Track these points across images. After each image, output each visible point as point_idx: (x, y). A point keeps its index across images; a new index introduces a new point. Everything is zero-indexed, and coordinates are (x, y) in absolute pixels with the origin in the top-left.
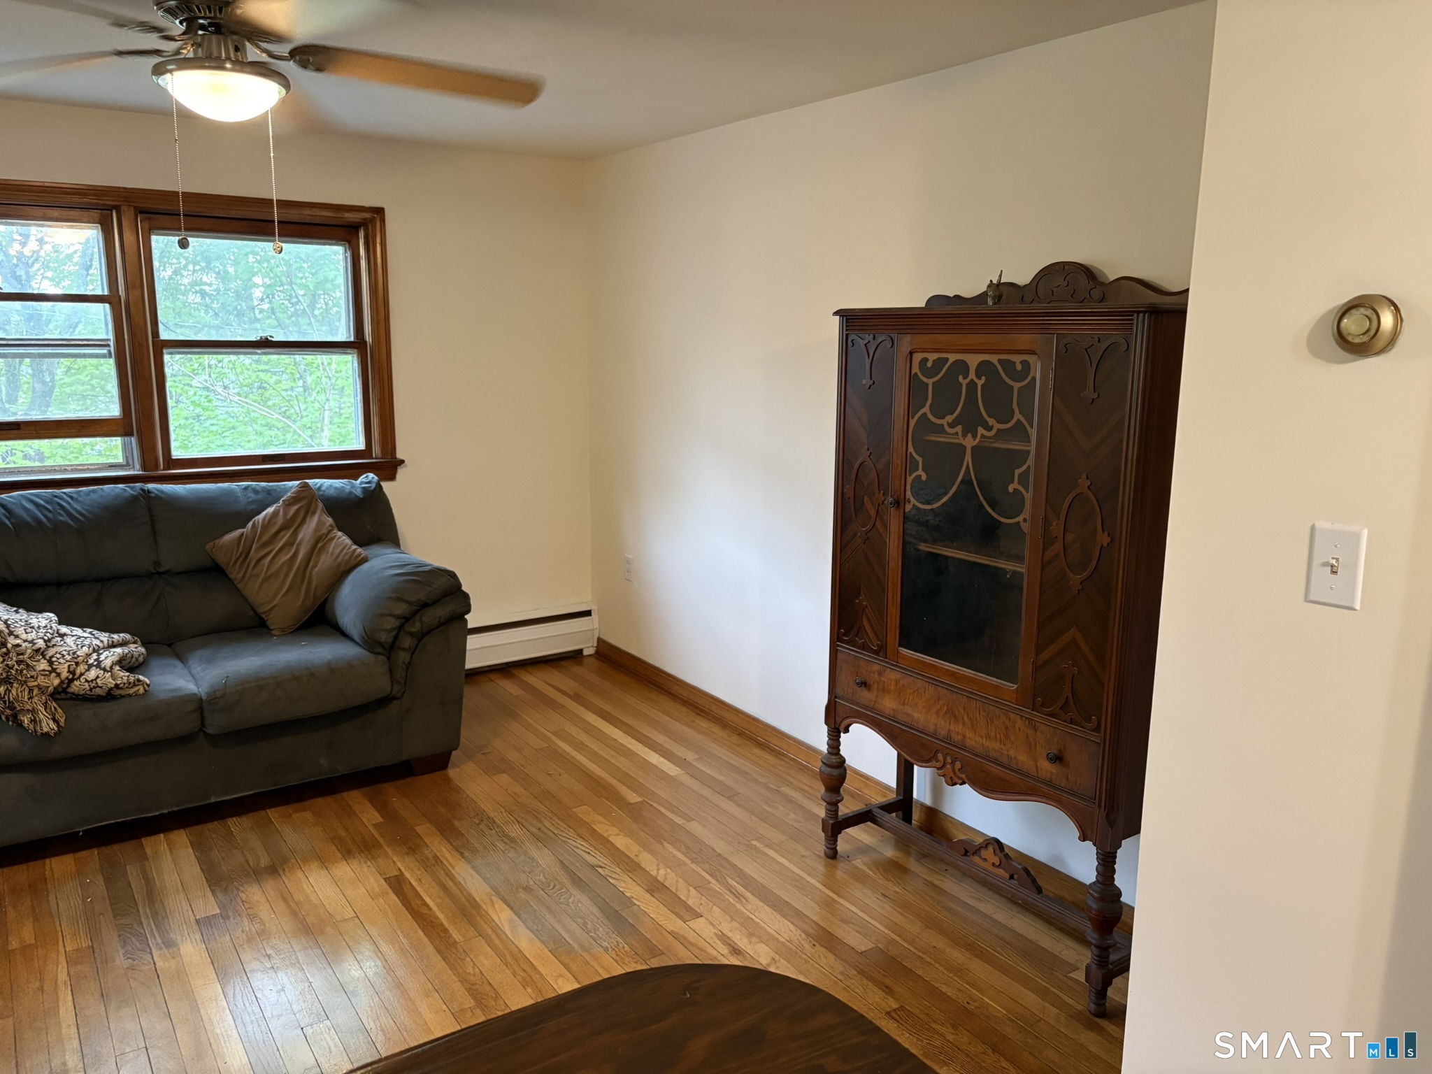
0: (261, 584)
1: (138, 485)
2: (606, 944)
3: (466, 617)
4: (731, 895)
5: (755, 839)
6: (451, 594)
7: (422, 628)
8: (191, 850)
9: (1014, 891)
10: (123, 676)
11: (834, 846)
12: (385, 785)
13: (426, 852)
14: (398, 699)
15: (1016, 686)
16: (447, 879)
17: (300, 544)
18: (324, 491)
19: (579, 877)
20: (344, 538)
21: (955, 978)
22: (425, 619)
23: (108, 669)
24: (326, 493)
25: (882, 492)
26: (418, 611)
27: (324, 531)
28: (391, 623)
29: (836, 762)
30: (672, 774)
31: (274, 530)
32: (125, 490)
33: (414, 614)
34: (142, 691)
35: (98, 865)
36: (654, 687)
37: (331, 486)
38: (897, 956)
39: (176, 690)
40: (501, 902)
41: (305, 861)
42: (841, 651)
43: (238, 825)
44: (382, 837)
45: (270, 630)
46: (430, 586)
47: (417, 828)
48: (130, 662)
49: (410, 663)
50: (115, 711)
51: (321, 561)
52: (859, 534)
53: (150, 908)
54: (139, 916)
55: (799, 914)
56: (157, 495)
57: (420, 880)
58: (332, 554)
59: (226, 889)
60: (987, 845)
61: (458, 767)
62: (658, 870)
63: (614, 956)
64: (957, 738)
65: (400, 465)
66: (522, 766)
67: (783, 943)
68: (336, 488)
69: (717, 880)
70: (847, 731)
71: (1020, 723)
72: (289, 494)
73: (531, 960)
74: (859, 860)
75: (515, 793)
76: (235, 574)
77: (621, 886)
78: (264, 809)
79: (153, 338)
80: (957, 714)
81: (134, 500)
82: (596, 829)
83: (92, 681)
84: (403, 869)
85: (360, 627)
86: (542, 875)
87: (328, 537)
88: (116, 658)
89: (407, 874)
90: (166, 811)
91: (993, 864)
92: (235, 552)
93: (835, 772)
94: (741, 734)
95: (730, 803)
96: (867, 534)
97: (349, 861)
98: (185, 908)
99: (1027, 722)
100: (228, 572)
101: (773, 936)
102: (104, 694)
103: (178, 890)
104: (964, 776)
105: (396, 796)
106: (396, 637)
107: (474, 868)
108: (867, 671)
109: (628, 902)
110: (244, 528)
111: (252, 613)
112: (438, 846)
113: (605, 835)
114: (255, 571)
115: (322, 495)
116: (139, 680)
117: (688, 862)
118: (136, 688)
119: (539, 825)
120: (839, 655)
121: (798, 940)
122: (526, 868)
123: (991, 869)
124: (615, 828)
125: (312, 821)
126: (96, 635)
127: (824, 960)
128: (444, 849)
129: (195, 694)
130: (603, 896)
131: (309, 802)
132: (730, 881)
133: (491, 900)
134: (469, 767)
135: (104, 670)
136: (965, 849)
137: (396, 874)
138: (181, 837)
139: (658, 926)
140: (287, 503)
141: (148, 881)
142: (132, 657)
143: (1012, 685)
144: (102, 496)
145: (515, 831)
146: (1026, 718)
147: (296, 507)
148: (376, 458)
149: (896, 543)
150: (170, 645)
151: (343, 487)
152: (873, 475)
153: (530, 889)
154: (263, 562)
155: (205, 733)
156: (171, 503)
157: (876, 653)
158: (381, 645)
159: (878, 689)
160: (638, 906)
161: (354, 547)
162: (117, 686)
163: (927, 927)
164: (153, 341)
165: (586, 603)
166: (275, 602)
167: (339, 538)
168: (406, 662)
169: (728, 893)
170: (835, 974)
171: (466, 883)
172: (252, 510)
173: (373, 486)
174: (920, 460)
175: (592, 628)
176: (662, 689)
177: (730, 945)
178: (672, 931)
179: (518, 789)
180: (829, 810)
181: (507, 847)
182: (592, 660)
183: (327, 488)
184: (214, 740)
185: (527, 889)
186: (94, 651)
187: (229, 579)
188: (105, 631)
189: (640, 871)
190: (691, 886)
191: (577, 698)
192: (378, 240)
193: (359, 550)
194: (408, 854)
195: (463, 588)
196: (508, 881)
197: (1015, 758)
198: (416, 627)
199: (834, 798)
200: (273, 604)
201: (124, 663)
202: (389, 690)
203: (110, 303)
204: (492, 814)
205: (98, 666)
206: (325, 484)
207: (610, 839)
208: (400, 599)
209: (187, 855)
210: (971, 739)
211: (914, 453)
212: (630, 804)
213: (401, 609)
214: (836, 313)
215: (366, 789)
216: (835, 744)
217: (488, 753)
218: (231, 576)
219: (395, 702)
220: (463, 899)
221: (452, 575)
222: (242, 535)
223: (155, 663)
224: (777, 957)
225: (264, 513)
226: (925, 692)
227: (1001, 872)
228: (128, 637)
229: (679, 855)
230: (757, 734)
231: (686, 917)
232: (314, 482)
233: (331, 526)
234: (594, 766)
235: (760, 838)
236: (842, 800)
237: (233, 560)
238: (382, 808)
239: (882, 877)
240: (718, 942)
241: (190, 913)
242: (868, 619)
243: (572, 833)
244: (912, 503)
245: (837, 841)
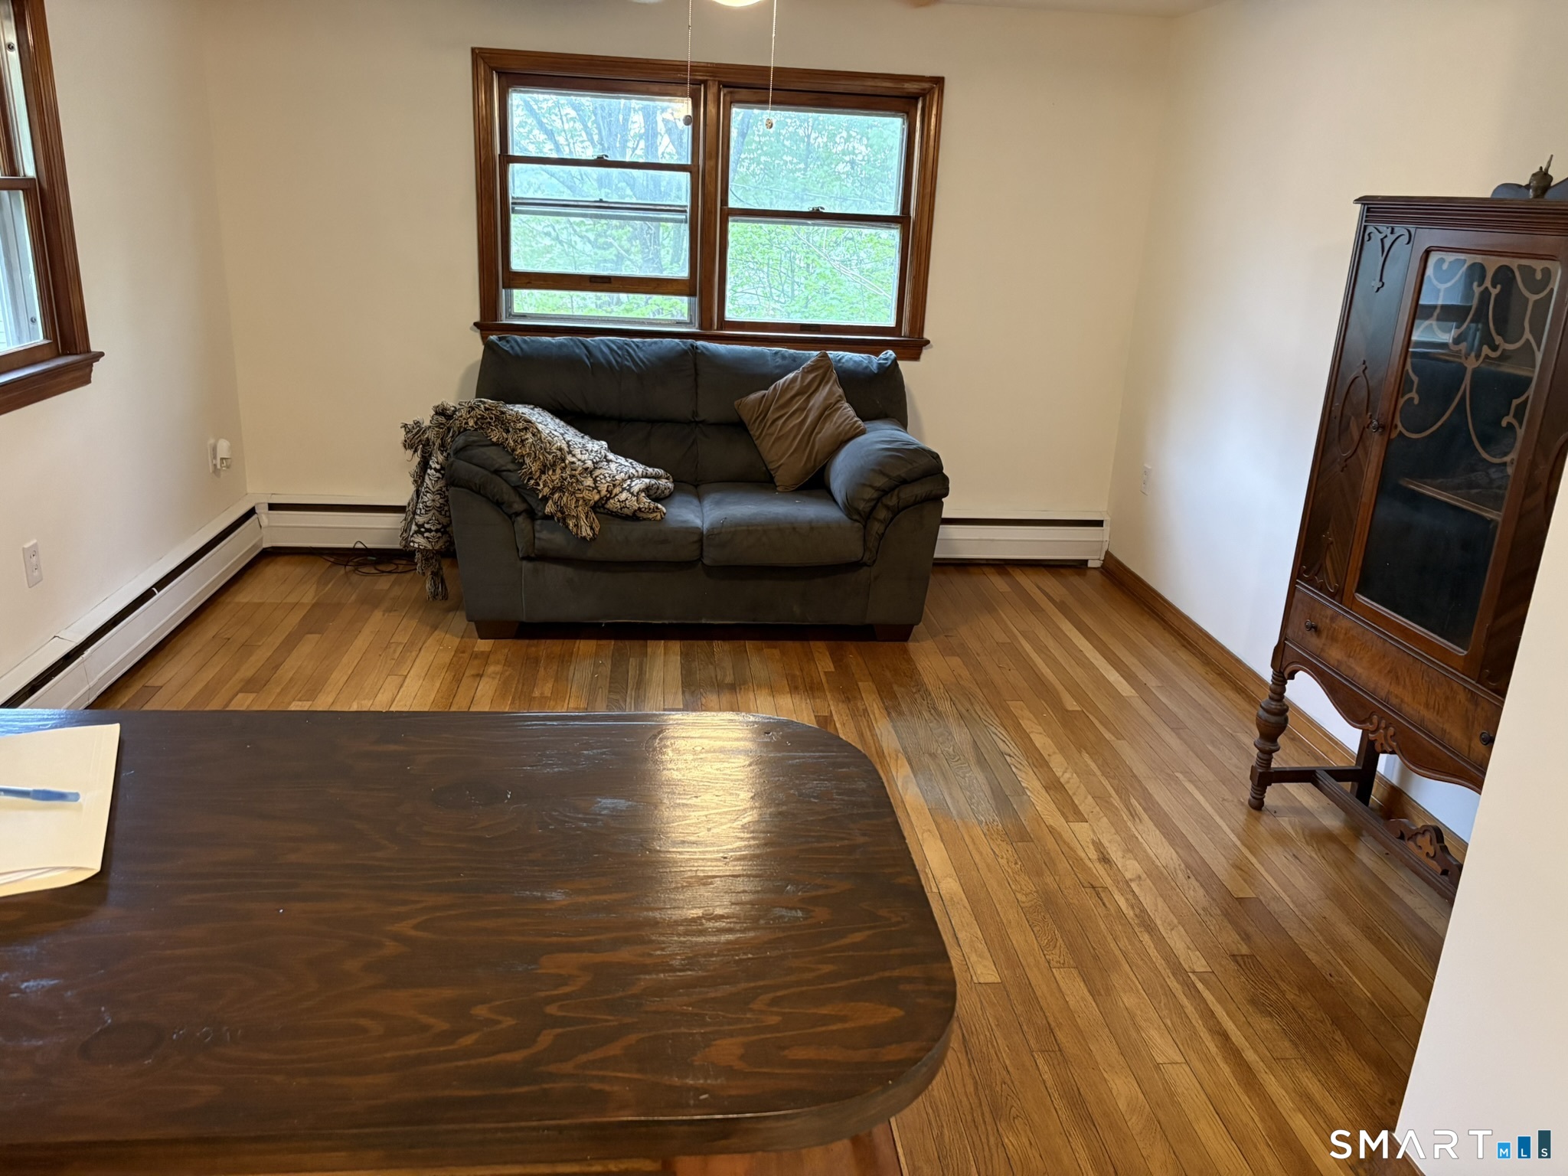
0: (774, 443)
1: (690, 341)
2: (983, 819)
3: (943, 500)
4: (1127, 813)
5: (1181, 773)
6: (932, 475)
7: (899, 502)
8: (679, 658)
9: (1443, 888)
10: (645, 501)
11: (1260, 797)
12: (848, 643)
13: (859, 704)
14: (869, 566)
15: (1466, 653)
16: (867, 730)
17: (810, 409)
18: (843, 363)
19: (985, 759)
20: (849, 409)
21: (1331, 951)
22: (902, 495)
23: (635, 494)
24: (844, 366)
25: (1369, 414)
26: (897, 486)
27: (833, 400)
28: (869, 494)
29: (1276, 709)
30: (1124, 694)
31: (793, 392)
32: (678, 344)
33: (892, 489)
34: (659, 517)
35: (611, 653)
36: (1148, 611)
37: (851, 359)
38: (1275, 912)
39: (685, 522)
40: (905, 760)
41: (759, 686)
42: (1299, 590)
43: (719, 647)
44: (828, 683)
45: (776, 486)
46: (911, 464)
47: (860, 684)
48: (656, 493)
49: (883, 534)
50: (637, 530)
51: (825, 428)
52: (1339, 460)
53: (635, 693)
54: (626, 696)
55: (1190, 847)
56: (702, 352)
57: (844, 724)
58: (836, 423)
59: (693, 692)
60: (1425, 831)
61: (918, 642)
62: (1065, 772)
63: (985, 831)
64: (1394, 701)
65: (925, 345)
66: (977, 654)
67: (1157, 867)
68: (855, 362)
69: (1120, 798)
70: (1291, 676)
71: (1462, 697)
72: (809, 362)
73: (909, 811)
74: (1286, 819)
75: (960, 675)
76: (755, 432)
77: (1021, 776)
78: (745, 639)
79: (721, 205)
80: (1400, 674)
81: (684, 353)
82: (1022, 724)
83: (622, 501)
84: (834, 712)
85: (843, 493)
86: (952, 748)
87: (836, 407)
88: (642, 486)
89: (835, 718)
90: (666, 622)
91: (1428, 854)
92: (756, 410)
93: (1273, 719)
94: (1221, 674)
95: (1173, 734)
96: (1346, 461)
97: (793, 696)
98: (659, 698)
99: (1469, 696)
100: (749, 428)
101: (1151, 858)
102: (631, 515)
103: (659, 684)
104: (1395, 744)
105: (854, 655)
106: (874, 508)
107: (894, 727)
108: (1320, 615)
109: (1021, 791)
110: (767, 390)
111: (764, 468)
112: (872, 703)
113: (1028, 731)
114: (770, 431)
115: (841, 367)
116: (657, 508)
117: (1099, 773)
118: (655, 514)
119: (970, 707)
120: (1296, 593)
121: (1175, 868)
122: (940, 739)
123: (1423, 857)
124: (1040, 728)
125: (777, 657)
126: (635, 466)
127: (1191, 892)
128: (875, 706)
129: (698, 528)
130: (999, 780)
131: (780, 643)
132: (1133, 801)
133: (897, 756)
134: (928, 645)
135: (632, 494)
136: (1401, 832)
137: (827, 714)
138: (676, 646)
139: (1040, 818)
140: (806, 370)
141: (641, 672)
142: (658, 488)
143: (1461, 650)
144: (660, 348)
145: (945, 706)
146: (1469, 690)
147: (813, 375)
148: (905, 337)
149: (1373, 475)
150: (696, 486)
151: (862, 361)
152: (1364, 393)
153: (936, 756)
154: (777, 423)
155: (703, 563)
156: (712, 359)
157: (1332, 596)
158: (859, 513)
159: (1327, 637)
160: (1029, 796)
161: (856, 419)
162: (639, 509)
163: (1328, 897)
164: (721, 209)
165: (1101, 512)
166: (782, 461)
167: (845, 409)
168: (880, 532)
169: (1125, 810)
170: (1197, 908)
171: (881, 736)
172: (777, 374)
173: (889, 362)
174: (1415, 379)
175: (1101, 539)
176: (1158, 615)
177: (1102, 853)
178: (1051, 826)
179: (965, 673)
180: (1260, 758)
181: (932, 718)
182: (1097, 574)
183: (847, 361)
184: (710, 571)
185: (933, 756)
186: (629, 478)
187: (750, 435)
188: (642, 464)
189: (1046, 769)
190: (1090, 794)
191: (1062, 607)
192: (934, 112)
193: (860, 422)
194: (843, 702)
195: (944, 471)
196: (919, 745)
197: (1449, 733)
198: (892, 501)
199: (1268, 746)
200: (780, 463)
201: (652, 492)
202: (861, 555)
203: (691, 172)
204: (930, 688)
205: (629, 490)
206: (846, 357)
207: (1031, 735)
208: (882, 473)
209: (675, 660)
210: (1408, 705)
211: (1410, 371)
212: (1067, 711)
213: (881, 482)
214: (1357, 201)
215: (832, 642)
216: (1279, 689)
217: (951, 636)
218: (751, 433)
219: (865, 568)
220: (873, 749)
221: (936, 457)
222: (764, 396)
223: (678, 499)
224: (1144, 876)
225: (785, 378)
226: (1372, 646)
227: (1433, 864)
228: (661, 472)
229: (1093, 766)
230: (1238, 677)
231: (1071, 818)
232: (832, 354)
233: (840, 396)
234: (1048, 670)
235: (1189, 773)
236: (1278, 750)
237: (754, 418)
238: (838, 660)
239: (1303, 840)
240: (1091, 847)
241: (662, 703)
242: (1331, 557)
243: (997, 722)
244: (1398, 430)
245: (1265, 792)
